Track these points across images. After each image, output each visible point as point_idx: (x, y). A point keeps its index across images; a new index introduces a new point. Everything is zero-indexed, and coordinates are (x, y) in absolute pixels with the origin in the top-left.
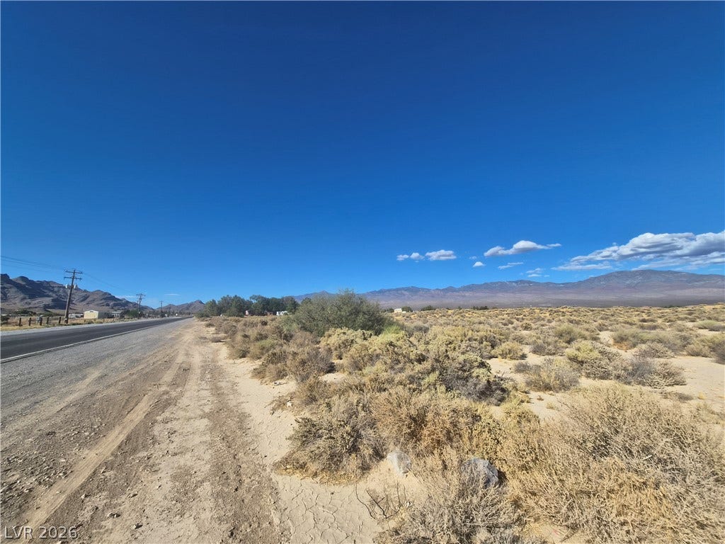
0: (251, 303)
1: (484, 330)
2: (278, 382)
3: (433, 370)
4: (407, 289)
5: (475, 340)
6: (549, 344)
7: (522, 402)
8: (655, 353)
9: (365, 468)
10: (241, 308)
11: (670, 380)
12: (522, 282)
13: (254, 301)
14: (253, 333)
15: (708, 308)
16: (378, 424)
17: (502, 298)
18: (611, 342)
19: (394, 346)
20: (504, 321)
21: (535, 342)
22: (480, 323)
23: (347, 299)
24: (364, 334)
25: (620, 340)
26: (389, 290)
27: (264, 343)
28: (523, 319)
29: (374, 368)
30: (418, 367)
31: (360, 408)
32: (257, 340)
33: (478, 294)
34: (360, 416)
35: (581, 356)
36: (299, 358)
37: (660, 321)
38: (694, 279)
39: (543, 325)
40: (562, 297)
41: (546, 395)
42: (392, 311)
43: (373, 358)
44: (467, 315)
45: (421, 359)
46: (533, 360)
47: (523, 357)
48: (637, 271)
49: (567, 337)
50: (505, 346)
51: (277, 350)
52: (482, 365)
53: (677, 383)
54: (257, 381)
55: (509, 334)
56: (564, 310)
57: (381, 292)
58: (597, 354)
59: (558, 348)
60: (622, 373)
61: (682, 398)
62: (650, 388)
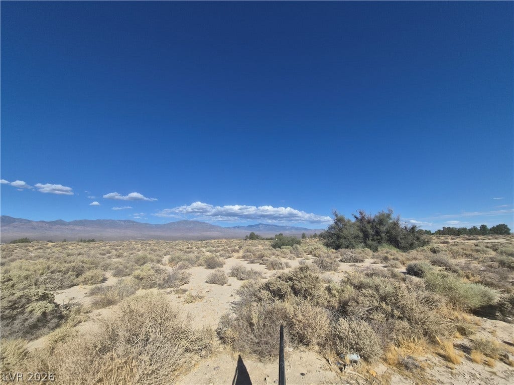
1: (77, 261)
5: (60, 271)
6: (127, 268)
8: (184, 267)
11: (183, 282)
12: (129, 221)
17: (109, 233)
18: (167, 262)
20: (103, 252)
21: (118, 267)
22: (79, 254)
25: (171, 260)
28: (120, 249)
35: (142, 274)
37: (194, 248)
39: (132, 254)
40: (152, 233)
44: (70, 247)
46: (112, 281)
47: (104, 280)
49: (142, 262)
50: (88, 274)
53: (185, 283)
55: (99, 263)
56: (151, 242)
58: (152, 272)
59: (132, 270)
60: (161, 282)
61: (185, 291)
62: (173, 289)
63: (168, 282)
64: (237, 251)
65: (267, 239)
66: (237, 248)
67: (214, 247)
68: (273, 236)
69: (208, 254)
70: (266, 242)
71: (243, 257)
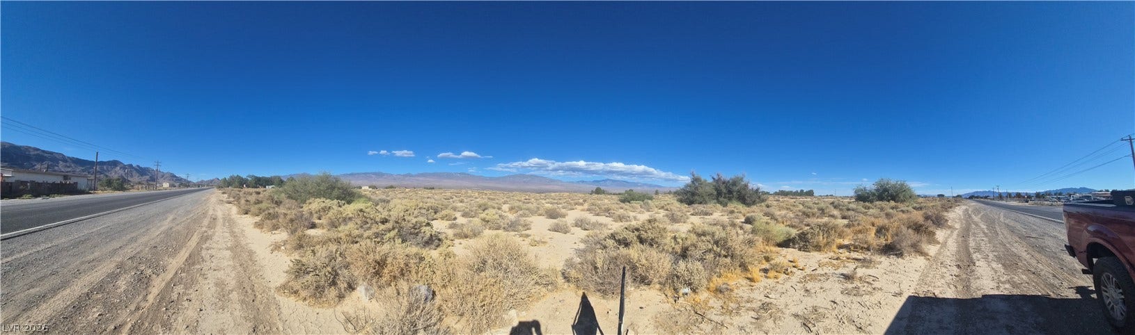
0: (247, 180)
1: (431, 202)
3: (394, 229)
4: (375, 174)
6: (471, 211)
7: (449, 246)
8: (524, 215)
10: (241, 182)
11: (526, 228)
12: (464, 174)
13: (250, 179)
15: (553, 194)
16: (351, 266)
18: (507, 210)
19: (364, 212)
20: (448, 197)
21: (463, 210)
23: (326, 179)
25: (511, 209)
26: (358, 174)
28: (461, 196)
30: (382, 227)
31: (337, 255)
33: (428, 179)
34: (338, 261)
35: (488, 218)
37: (533, 199)
38: (552, 181)
39: (472, 201)
41: (464, 241)
42: (360, 188)
43: (346, 220)
45: (384, 221)
46: (461, 220)
47: (455, 219)
49: (483, 207)
50: (444, 213)
52: (428, 224)
53: (528, 229)
55: (448, 205)
56: (487, 192)
57: (352, 174)
58: (497, 216)
59: (476, 213)
60: (506, 226)
61: (527, 236)
62: (516, 233)
63: (512, 226)
64: (582, 204)
65: (614, 194)
66: (581, 201)
67: (554, 200)
68: (624, 192)
69: (549, 206)
70: (614, 197)
71: (588, 210)
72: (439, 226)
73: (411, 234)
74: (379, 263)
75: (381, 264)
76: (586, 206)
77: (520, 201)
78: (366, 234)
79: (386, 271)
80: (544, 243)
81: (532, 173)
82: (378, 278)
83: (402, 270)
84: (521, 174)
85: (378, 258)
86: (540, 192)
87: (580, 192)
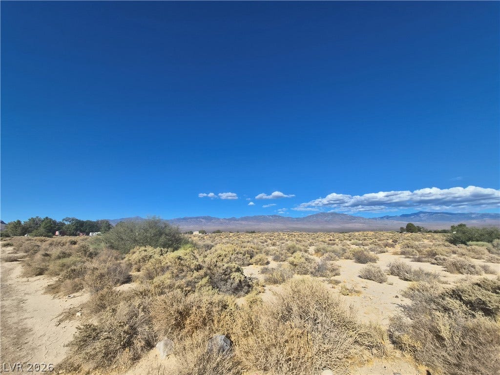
0: (63, 224)
1: (249, 247)
2: (72, 295)
3: (206, 275)
4: (204, 218)
5: (241, 253)
6: (282, 255)
7: (260, 292)
8: (330, 258)
9: (136, 358)
10: (52, 228)
11: (334, 273)
12: (275, 216)
13: (67, 223)
14: (55, 251)
16: (154, 321)
17: (264, 226)
18: (314, 253)
19: (181, 260)
20: (262, 241)
21: (275, 254)
22: (248, 242)
23: (153, 224)
24: (161, 251)
25: (317, 251)
26: (191, 218)
27: (66, 260)
28: (273, 239)
29: (163, 277)
30: (196, 274)
31: (140, 310)
32: (59, 258)
33: (250, 223)
34: (139, 317)
35: (296, 261)
36: (97, 273)
37: (337, 240)
38: (352, 218)
39: (283, 243)
40: (295, 226)
41: (274, 287)
42: (191, 233)
43: (163, 270)
44: (242, 236)
45: (199, 268)
46: (273, 264)
47: (268, 263)
48: (330, 213)
49: (292, 251)
50: (257, 257)
51: (78, 267)
52: (238, 270)
53: (336, 275)
54: (49, 296)
55: (262, 249)
56: (295, 234)
57: (185, 219)
58: (303, 260)
59: (286, 257)
60: (314, 270)
61: (337, 282)
62: (324, 278)
63: (319, 271)
64: (392, 246)
65: (436, 232)
66: (390, 241)
67: (359, 240)
68: (448, 228)
69: (354, 247)
70: (436, 236)
71: (403, 253)
72: (251, 271)
73: (222, 280)
74: (181, 313)
75: (183, 314)
76: (398, 248)
77: (324, 242)
78: (178, 283)
79: (188, 321)
80: (358, 292)
81: (332, 211)
82: (180, 330)
83: (205, 319)
84: (322, 213)
85: (181, 307)
86: (343, 231)
87: (387, 230)
